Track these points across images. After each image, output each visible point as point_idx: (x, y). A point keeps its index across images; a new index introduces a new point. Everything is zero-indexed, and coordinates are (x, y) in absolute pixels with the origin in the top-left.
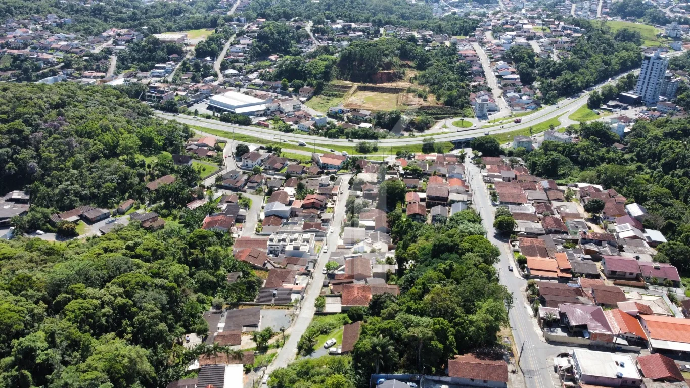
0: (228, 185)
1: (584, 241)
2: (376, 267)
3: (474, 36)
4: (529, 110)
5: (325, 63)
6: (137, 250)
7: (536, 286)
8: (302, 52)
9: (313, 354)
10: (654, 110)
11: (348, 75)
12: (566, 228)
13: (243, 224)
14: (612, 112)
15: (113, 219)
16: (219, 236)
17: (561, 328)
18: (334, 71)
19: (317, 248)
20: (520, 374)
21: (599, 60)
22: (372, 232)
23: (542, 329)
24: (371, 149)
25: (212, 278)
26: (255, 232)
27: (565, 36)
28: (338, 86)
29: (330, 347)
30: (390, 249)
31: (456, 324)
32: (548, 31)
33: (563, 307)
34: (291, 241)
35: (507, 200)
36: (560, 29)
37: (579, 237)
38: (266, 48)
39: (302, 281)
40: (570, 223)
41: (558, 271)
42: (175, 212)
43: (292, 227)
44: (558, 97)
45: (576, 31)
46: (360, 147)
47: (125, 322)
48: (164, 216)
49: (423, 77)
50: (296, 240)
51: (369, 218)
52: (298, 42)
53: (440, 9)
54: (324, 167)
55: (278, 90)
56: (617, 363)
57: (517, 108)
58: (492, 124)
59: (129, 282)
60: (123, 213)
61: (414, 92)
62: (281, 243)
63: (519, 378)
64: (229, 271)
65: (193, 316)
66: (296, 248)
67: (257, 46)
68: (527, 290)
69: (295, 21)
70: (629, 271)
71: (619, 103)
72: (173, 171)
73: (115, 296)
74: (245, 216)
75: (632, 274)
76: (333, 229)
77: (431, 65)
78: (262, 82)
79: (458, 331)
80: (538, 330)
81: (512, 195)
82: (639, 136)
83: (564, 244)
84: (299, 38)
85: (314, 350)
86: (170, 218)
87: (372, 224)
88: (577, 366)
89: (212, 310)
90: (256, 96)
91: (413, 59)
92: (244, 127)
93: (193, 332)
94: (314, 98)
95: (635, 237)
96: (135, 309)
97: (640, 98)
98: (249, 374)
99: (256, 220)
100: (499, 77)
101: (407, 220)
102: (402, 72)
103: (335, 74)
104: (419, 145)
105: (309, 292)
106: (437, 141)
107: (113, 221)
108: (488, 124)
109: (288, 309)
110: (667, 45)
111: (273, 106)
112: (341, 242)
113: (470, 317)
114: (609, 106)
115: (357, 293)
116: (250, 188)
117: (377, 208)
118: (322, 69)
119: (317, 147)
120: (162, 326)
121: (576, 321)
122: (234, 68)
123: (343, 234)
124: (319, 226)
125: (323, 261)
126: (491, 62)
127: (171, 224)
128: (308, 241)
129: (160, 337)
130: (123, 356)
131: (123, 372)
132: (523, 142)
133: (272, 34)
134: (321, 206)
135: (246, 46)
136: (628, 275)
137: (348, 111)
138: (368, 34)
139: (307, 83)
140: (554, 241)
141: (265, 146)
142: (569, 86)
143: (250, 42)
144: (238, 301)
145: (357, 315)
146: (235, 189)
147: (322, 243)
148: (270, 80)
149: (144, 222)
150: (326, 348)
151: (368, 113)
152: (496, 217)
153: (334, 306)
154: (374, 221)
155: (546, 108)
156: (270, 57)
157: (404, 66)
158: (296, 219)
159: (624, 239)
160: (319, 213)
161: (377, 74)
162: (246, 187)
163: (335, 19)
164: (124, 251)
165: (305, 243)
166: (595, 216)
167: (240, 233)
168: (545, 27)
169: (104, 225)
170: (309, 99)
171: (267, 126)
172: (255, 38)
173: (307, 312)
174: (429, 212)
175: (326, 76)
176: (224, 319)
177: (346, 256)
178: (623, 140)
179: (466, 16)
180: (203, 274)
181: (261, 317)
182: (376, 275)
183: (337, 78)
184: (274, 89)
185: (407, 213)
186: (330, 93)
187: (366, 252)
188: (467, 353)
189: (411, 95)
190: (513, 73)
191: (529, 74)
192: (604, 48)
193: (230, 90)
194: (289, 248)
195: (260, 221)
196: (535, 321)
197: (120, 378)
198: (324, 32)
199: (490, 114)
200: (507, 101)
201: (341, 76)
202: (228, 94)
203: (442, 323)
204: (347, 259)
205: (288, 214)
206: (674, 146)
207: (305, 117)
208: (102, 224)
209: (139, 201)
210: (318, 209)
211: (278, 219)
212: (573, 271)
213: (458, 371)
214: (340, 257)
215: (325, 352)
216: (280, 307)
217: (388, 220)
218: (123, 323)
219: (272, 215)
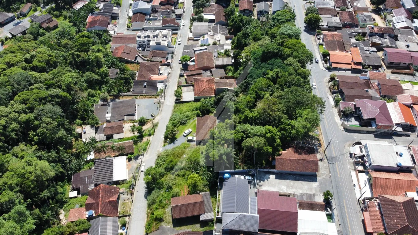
1: (371, 34)
2: (218, 60)
6: (33, 63)
7: (336, 78)
9: (176, 142)
12: (357, 21)
13: (117, 21)
15: (18, 21)
16: (99, 36)
17: (355, 117)
19: (174, 40)
20: (326, 161)
22: (213, 24)
23: (341, 119)
25: (97, 77)
26: (126, 28)
29: (187, 135)
30: (227, 39)
31: (282, 129)
33: (358, 102)
34: (154, 37)
37: (367, 31)
39: (164, 70)
40: (360, 16)
41: (352, 63)
42: (65, 13)
43: (154, 23)
47: (31, 133)
48: (57, 17)
50: (157, 36)
51: (210, 12)
56: (397, 153)
59: (28, 99)
60: (25, 16)
62: (147, 39)
63: (325, 165)
64: (109, 68)
65: (86, 111)
66: (158, 44)
68: (329, 82)
70: (402, 62)
73: (19, 113)
74: (118, 14)
75: (405, 63)
76: (185, 22)
79: (283, 134)
80: (337, 119)
83: (357, 37)
85: (176, 138)
86: (62, 18)
87: (213, 17)
88: (368, 156)
89: (100, 103)
93: (88, 124)
95: (407, 27)
96: (36, 123)
98: (131, 162)
99: (127, 16)
101: (239, 16)
105: (170, 80)
107: (19, 23)
109: (156, 98)
112: (191, 35)
113: (293, 122)
115: (204, 86)
117: (216, 3)
120: (62, 132)
121: (368, 115)
123: (192, 27)
124: (173, 21)
125: (179, 52)
127: (63, 23)
128: (166, 36)
129: (61, 141)
130: (31, 173)
131: (32, 186)
134: (174, 3)
136: (402, 65)
140: (349, 34)
144: (119, 93)
145: (206, 110)
147: (177, 36)
149: (42, 23)
150: (185, 136)
152: (306, 15)
153: (188, 95)
154: (214, 14)
158: (156, 15)
159: (399, 29)
160: (173, 9)
164: (24, 64)
165: (164, 38)
166: (378, 7)
167: (116, 29)
169: (13, 27)
173: (169, 100)
174: (255, 6)
176: (109, 109)
177: (195, 49)
180: (89, 74)
181: (137, 106)
182: (218, 67)
185: (239, 9)
187: (209, 45)
188: (288, 148)
194: (152, 43)
195: (130, 18)
196: (336, 111)
197: (31, 191)
203: (272, 132)
204: (196, 52)
205: (150, 11)
208: (10, 26)
209: (35, 5)
210: (172, 5)
211: (143, 16)
212: (364, 63)
213: (282, 166)
214: (191, 50)
215: (184, 140)
216: (150, 96)
217: (225, 14)
218: (29, 134)
219: (138, 13)
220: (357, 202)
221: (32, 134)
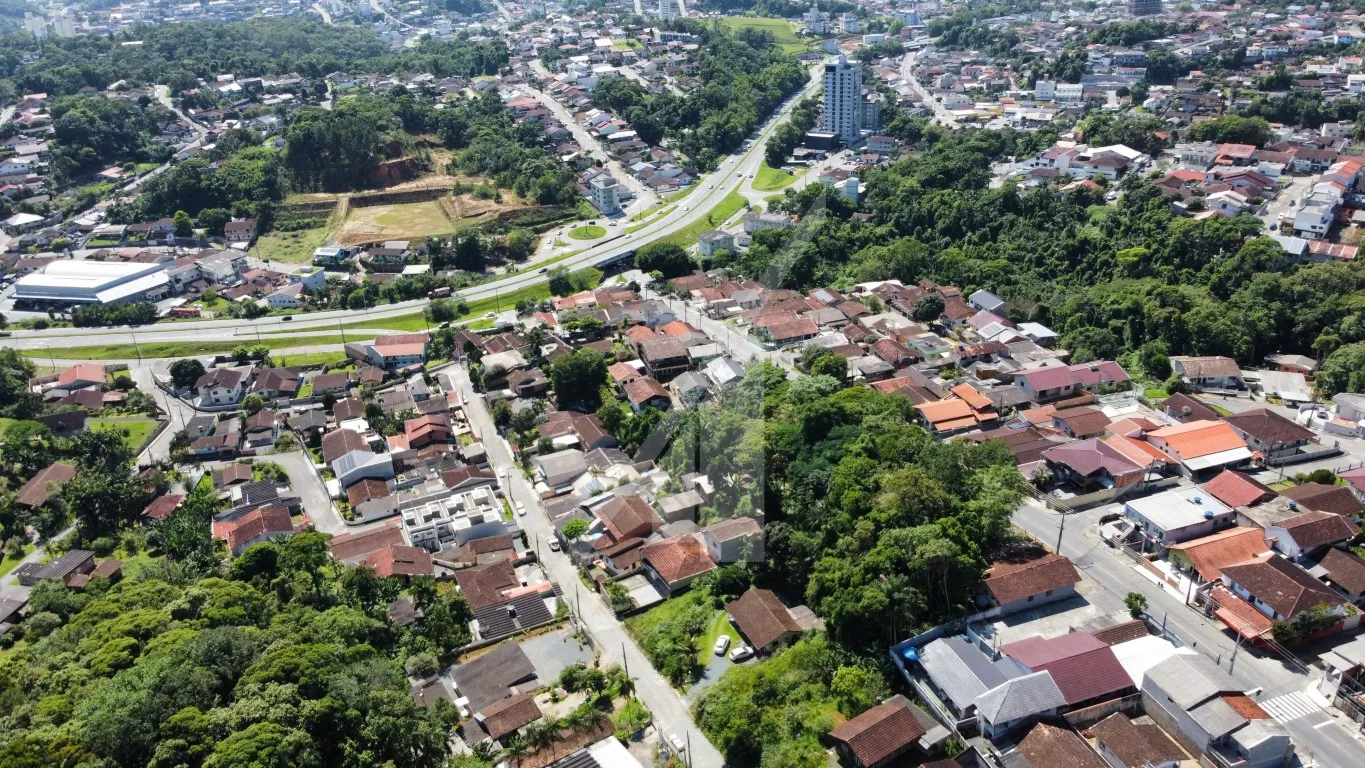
0: (205, 450)
1: (965, 361)
3: (511, 71)
4: (683, 188)
5: (261, 163)
8: (175, 151)
9: (710, 671)
10: (865, 152)
11: (317, 180)
12: (916, 350)
13: (305, 515)
14: (808, 166)
17: (1060, 487)
18: (283, 179)
21: (746, 84)
22: (587, 452)
23: (1038, 499)
24: (455, 310)
26: (343, 522)
27: (672, 51)
28: (306, 206)
29: (726, 650)
30: (639, 471)
32: (639, 46)
33: (1051, 455)
34: (454, 511)
35: (786, 335)
36: (658, 40)
37: (951, 360)
38: (87, 154)
39: (528, 577)
40: (915, 343)
41: (976, 413)
42: (127, 535)
43: (424, 490)
44: (717, 157)
45: (687, 41)
46: (434, 312)
49: (470, 158)
50: (459, 508)
51: (560, 430)
52: (155, 132)
53: (395, 33)
54: (390, 364)
55: (170, 238)
56: (1189, 501)
57: (663, 187)
58: (639, 222)
61: (469, 190)
62: (434, 522)
66: (477, 521)
67: (63, 154)
69: (121, 88)
70: (1062, 385)
71: (810, 151)
72: (57, 454)
74: (298, 499)
75: (1067, 388)
76: (503, 470)
77: (474, 135)
78: (120, 228)
80: (1032, 503)
81: (789, 326)
82: (885, 194)
83: (942, 374)
84: (153, 122)
85: (703, 666)
86: (121, 552)
87: (574, 438)
88: (1145, 525)
90: (126, 259)
91: (433, 129)
92: (143, 328)
94: (262, 240)
95: (1017, 339)
97: (837, 137)
98: (631, 749)
99: (325, 500)
100: (603, 138)
102: (424, 156)
103: (287, 183)
104: (543, 284)
106: (573, 270)
108: (633, 224)
109: (559, 628)
110: (817, 48)
111: (185, 272)
112: (543, 487)
114: (797, 158)
115: (681, 553)
116: (256, 444)
117: (560, 409)
118: (259, 176)
119: (347, 332)
121: (1086, 468)
122: (29, 210)
123: (533, 471)
126: (574, 115)
127: (132, 563)
128: (484, 502)
132: (718, 241)
133: (92, 122)
134: (446, 436)
135: (35, 158)
136: (1063, 392)
137: (358, 251)
138: (305, 94)
139: (233, 211)
140: (921, 374)
141: (228, 355)
142: (726, 133)
143: (44, 147)
144: (447, 651)
146: (228, 455)
147: (506, 500)
148: (137, 220)
149: (67, 578)
150: (721, 655)
151: (404, 245)
153: (643, 593)
154: (572, 433)
155: (707, 179)
156: (104, 173)
157: (420, 145)
158: (414, 473)
159: (1005, 344)
160: (451, 449)
161: (378, 168)
162: (247, 445)
163: (213, 74)
166: (932, 325)
168: (631, 41)
170: (252, 243)
171: (196, 315)
172: (50, 136)
173: (600, 621)
174: (670, 389)
175: (273, 190)
177: (583, 505)
178: (862, 207)
179: (462, 39)
182: (673, 518)
183: (295, 190)
184: (160, 238)
185: (635, 401)
186: (294, 224)
187: (611, 489)
188: (992, 564)
189: (466, 197)
190: (622, 127)
191: (650, 126)
192: (745, 64)
193: (49, 260)
194: (459, 525)
195: (339, 499)
198: (205, 103)
199: (625, 206)
200: (640, 178)
201: (301, 186)
202: (52, 267)
203: (954, 525)
204: (595, 508)
205: (391, 469)
206: (946, 198)
207: (268, 279)
210: (445, 442)
211: (378, 483)
212: (997, 406)
213: (1008, 592)
214: (573, 511)
215: (726, 664)
216: (543, 629)
217: (601, 423)
218: (343, 750)
219: (361, 479)
220: (1187, 610)
221: (351, 746)
